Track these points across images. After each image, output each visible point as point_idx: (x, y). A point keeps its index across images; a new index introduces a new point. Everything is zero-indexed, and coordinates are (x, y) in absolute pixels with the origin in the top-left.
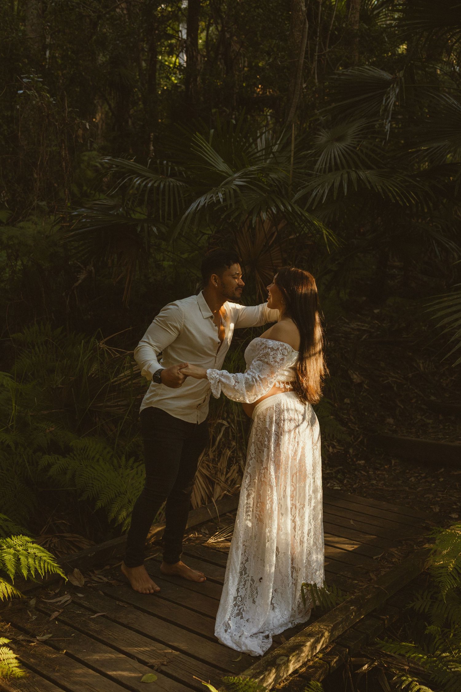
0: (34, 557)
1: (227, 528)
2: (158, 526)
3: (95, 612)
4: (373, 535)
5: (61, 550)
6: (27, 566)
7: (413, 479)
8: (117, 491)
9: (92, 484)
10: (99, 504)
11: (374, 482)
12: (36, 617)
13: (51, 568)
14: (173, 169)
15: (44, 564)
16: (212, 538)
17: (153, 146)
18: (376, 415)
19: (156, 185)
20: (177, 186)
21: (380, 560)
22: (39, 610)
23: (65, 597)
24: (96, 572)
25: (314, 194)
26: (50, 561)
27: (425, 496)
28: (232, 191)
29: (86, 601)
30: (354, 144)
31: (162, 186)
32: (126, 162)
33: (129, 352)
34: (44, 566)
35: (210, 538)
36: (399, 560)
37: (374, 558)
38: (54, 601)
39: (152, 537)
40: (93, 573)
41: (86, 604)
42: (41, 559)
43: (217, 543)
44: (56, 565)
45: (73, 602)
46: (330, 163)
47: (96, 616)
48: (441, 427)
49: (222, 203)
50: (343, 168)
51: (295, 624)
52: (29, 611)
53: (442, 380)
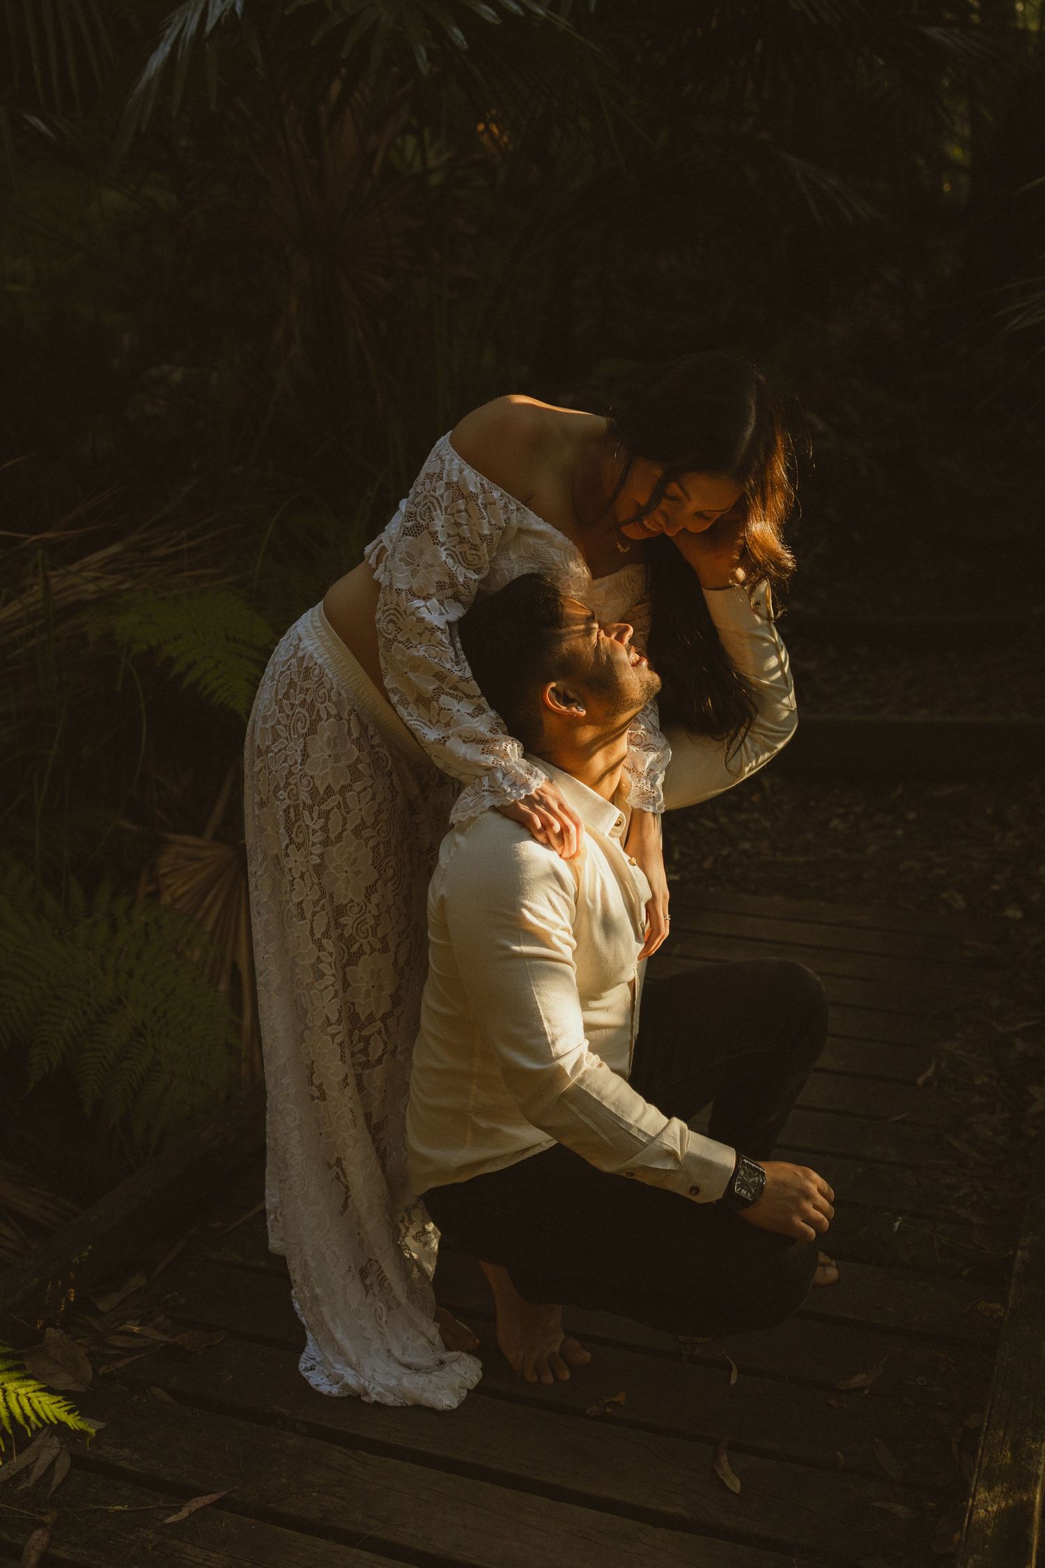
8: (89, 1004)
10: (40, 1061)
11: (747, 845)
21: (940, 1087)
24: (102, 1306)
27: (901, 868)
29: (121, 1447)
36: (990, 1076)
40: (98, 1313)
41: (127, 1459)
47: (190, 1509)
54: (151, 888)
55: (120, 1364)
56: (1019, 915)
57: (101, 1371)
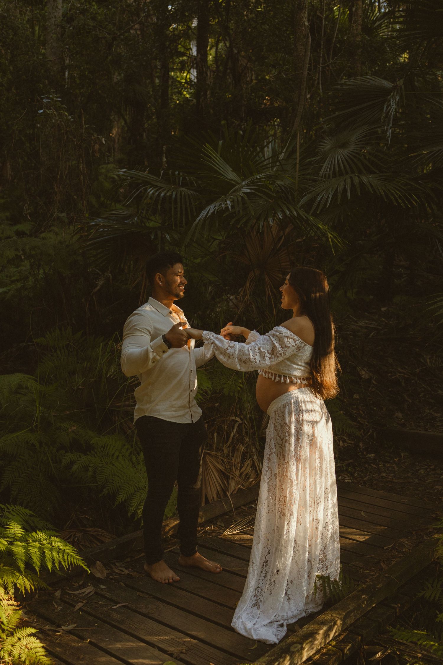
0: (58, 550)
1: (242, 520)
2: (174, 520)
3: (117, 603)
4: (384, 526)
5: (84, 544)
6: (51, 559)
7: (422, 471)
9: (112, 480)
10: (120, 499)
11: (384, 475)
12: (61, 608)
13: (74, 561)
14: (184, 179)
15: (67, 557)
16: (227, 530)
17: (166, 158)
18: (384, 409)
19: (168, 194)
20: (188, 194)
21: (391, 550)
22: (65, 602)
23: (88, 589)
24: (117, 564)
25: (319, 199)
26: (73, 554)
28: (240, 198)
29: (108, 592)
30: (357, 150)
31: (174, 195)
32: (140, 174)
34: (68, 559)
35: (226, 530)
36: (409, 550)
37: (385, 548)
38: (78, 593)
39: (170, 530)
40: (115, 565)
41: (108, 595)
42: (65, 552)
43: (233, 536)
44: (78, 557)
45: (96, 593)
46: (334, 168)
47: (117, 606)
49: (230, 210)
51: (308, 613)
52: (55, 602)
57: (110, 576)
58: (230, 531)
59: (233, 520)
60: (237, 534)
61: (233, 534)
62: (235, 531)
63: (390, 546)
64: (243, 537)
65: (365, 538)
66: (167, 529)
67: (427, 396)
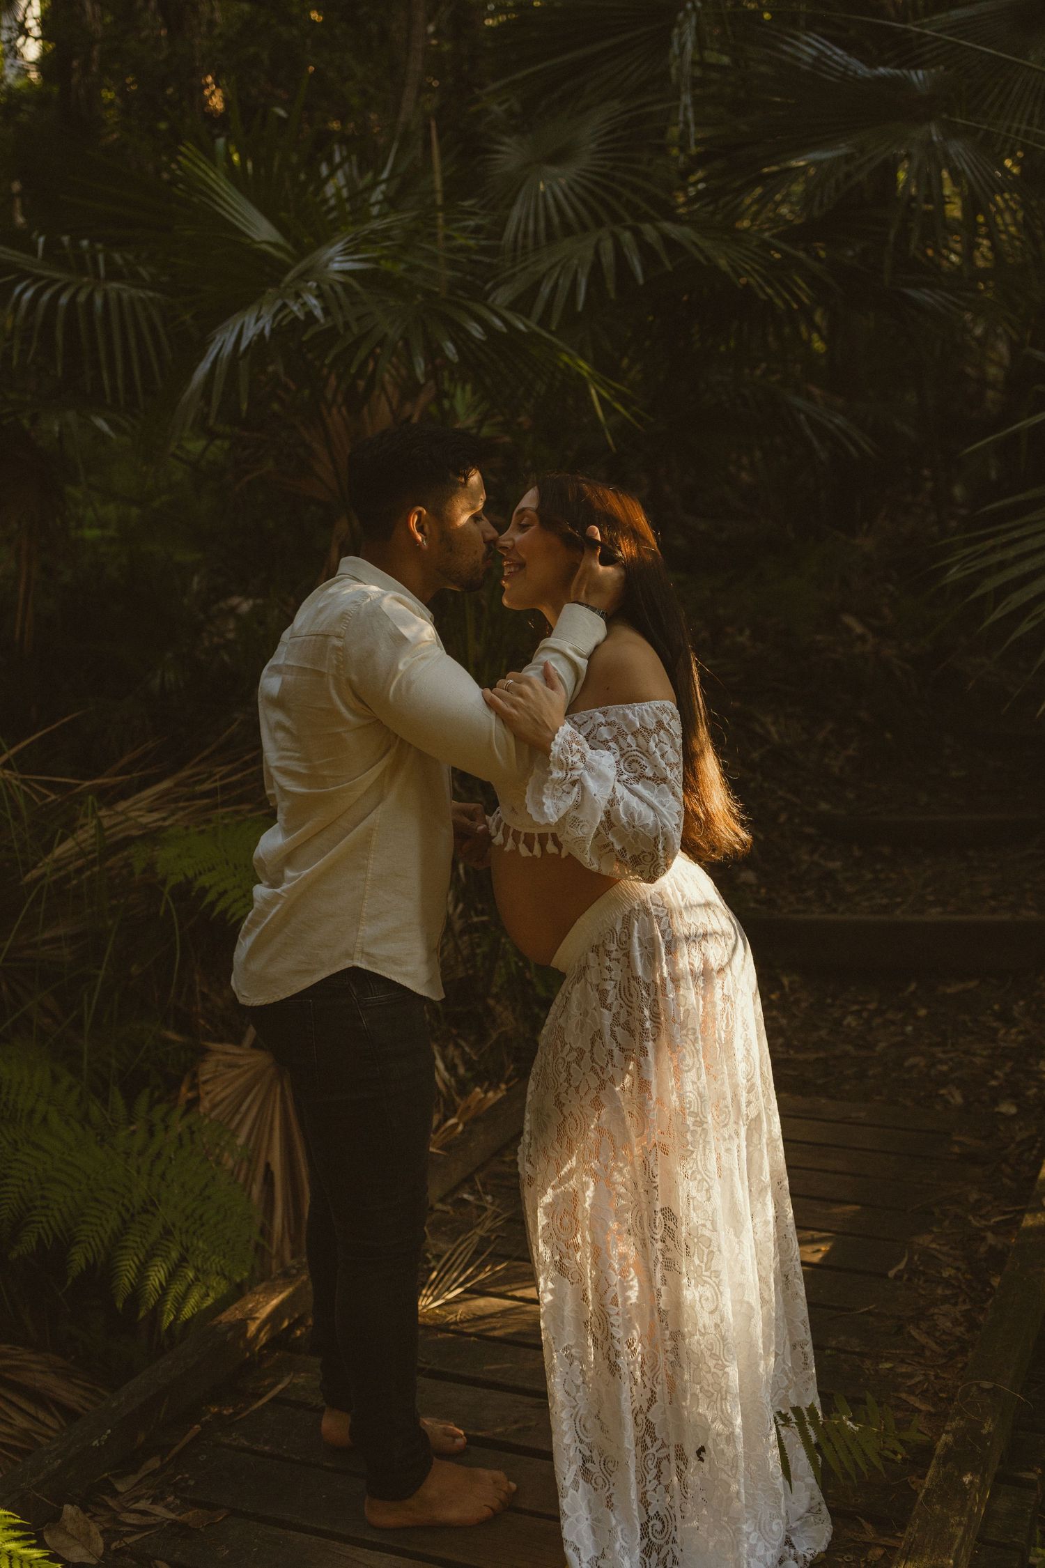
1: (455, 1251)
2: (270, 1292)
4: (848, 1203)
7: (850, 1020)
8: (123, 1205)
9: (43, 1197)
10: (78, 1259)
14: (109, 262)
16: (424, 1292)
17: (24, 215)
19: (82, 298)
20: (141, 299)
21: (909, 1279)
24: (122, 1490)
26: (12, 1546)
27: (906, 1064)
28: (339, 288)
30: (602, 166)
31: (98, 301)
33: (87, 783)
36: (958, 1269)
37: (891, 1274)
39: (259, 1330)
40: (115, 1494)
43: (446, 1308)
46: (548, 219)
48: (869, 876)
49: (322, 321)
50: (585, 228)
51: (806, 1561)
53: (826, 760)
54: (190, 1095)
55: (130, 1540)
56: (1013, 1110)
57: (113, 1546)
58: (432, 1294)
59: (429, 1256)
60: (458, 1300)
61: (448, 1303)
62: (448, 1290)
63: (902, 1266)
64: (480, 1308)
65: (819, 1251)
66: (253, 1328)
67: (797, 821)
